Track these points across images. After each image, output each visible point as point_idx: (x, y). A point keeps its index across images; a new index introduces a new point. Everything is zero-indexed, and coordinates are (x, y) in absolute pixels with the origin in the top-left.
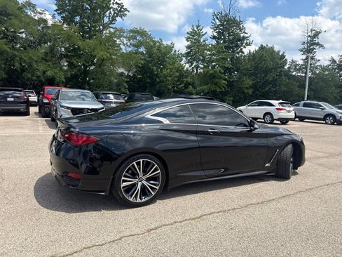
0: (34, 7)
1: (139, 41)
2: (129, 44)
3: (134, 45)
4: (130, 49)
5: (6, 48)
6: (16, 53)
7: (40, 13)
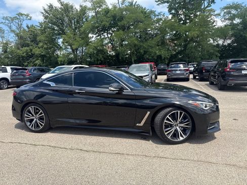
0: (154, 13)
1: (234, 15)
2: (223, 19)
3: (228, 19)
4: (225, 23)
5: (136, 42)
6: (141, 44)
7: (157, 15)
